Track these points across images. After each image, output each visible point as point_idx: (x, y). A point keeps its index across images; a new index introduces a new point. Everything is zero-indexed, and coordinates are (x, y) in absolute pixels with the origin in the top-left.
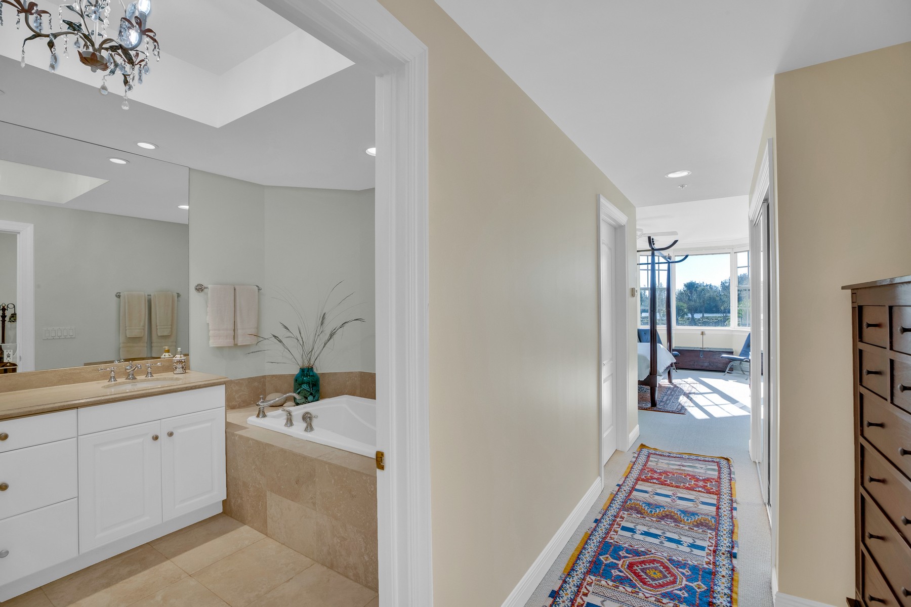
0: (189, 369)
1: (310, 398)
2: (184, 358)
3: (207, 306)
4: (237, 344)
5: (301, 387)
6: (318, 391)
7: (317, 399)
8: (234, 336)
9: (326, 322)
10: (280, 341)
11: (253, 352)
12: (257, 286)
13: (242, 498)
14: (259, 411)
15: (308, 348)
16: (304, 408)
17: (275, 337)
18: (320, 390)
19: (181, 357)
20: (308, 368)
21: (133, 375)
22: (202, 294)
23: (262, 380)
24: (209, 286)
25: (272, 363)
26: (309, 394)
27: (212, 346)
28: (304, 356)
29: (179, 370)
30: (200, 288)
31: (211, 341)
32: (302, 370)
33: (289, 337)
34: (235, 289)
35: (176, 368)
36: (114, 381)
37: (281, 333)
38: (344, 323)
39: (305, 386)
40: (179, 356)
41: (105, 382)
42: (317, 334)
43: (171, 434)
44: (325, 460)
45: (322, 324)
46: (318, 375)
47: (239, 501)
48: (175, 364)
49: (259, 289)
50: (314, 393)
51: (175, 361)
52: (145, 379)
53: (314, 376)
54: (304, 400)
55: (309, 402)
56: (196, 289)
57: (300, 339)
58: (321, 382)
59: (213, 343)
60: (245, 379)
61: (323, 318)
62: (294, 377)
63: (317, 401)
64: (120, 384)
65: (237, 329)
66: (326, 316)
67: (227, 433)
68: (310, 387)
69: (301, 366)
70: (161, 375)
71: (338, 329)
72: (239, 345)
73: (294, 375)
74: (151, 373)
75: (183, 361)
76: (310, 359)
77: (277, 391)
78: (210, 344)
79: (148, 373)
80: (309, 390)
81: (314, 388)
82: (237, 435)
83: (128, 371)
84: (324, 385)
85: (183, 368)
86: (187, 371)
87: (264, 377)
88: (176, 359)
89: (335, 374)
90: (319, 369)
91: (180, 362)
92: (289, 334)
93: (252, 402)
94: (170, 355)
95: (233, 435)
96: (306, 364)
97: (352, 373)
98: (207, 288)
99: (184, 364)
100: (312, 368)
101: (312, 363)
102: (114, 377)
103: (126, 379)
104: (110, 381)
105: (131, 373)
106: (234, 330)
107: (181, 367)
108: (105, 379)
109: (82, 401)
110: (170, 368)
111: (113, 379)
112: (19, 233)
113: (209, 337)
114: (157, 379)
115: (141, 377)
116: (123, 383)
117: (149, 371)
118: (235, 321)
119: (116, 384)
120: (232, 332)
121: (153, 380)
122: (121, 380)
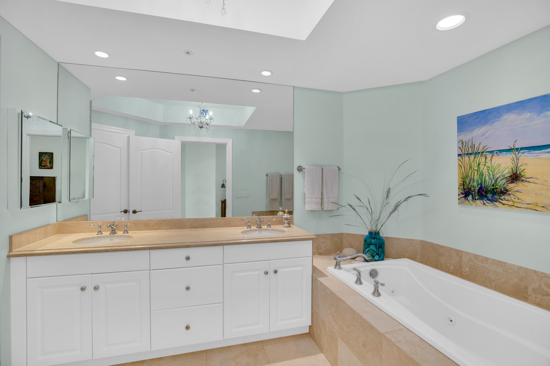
0: (293, 224)
1: (377, 257)
2: (289, 217)
4: (323, 209)
5: (369, 247)
6: (383, 252)
7: (382, 258)
8: (322, 203)
9: (391, 195)
10: (354, 209)
11: (334, 216)
12: (338, 167)
13: (321, 331)
14: (337, 264)
15: (376, 216)
16: (372, 265)
17: (350, 205)
18: (385, 252)
19: (287, 216)
20: (376, 233)
21: (260, 225)
22: (301, 173)
23: (341, 236)
24: (306, 167)
25: (348, 225)
26: (376, 254)
27: (307, 209)
28: (372, 223)
29: (286, 225)
30: (300, 169)
31: (306, 206)
32: (371, 233)
33: (361, 206)
34: (322, 169)
35: (284, 223)
36: (250, 228)
37: (355, 203)
38: (408, 197)
39: (372, 247)
40: (286, 215)
41: (245, 228)
42: (384, 205)
43: (276, 272)
44: (393, 340)
45: (387, 197)
46: (383, 238)
47: (319, 332)
48: (284, 220)
49: (339, 169)
50: (379, 253)
51: (284, 218)
52: (266, 229)
53: (380, 239)
54: (371, 258)
55: (376, 261)
56: (298, 169)
57: (369, 208)
58: (386, 244)
59: (308, 207)
61: (389, 192)
62: (364, 238)
63: (382, 260)
64: (252, 230)
65: (324, 198)
66: (391, 191)
67: (313, 277)
68: (376, 248)
69: (370, 230)
70: (276, 227)
71: (402, 202)
72: (325, 209)
73: (363, 235)
74: (270, 225)
75: (288, 218)
76: (377, 225)
77: (351, 247)
78: (306, 208)
79: (268, 224)
80: (376, 250)
81: (380, 249)
82: (319, 281)
83: (258, 222)
84: (388, 247)
85: (288, 223)
86: (291, 225)
87: (342, 234)
88: (285, 217)
89: (398, 239)
90: (384, 233)
91: (287, 219)
92: (361, 204)
93: (333, 252)
94: (282, 214)
95: (317, 280)
96: (374, 229)
97: (413, 240)
98: (304, 168)
99: (289, 221)
100: (379, 233)
101: (379, 227)
102: (250, 225)
103: (256, 227)
104: (247, 228)
105: (259, 224)
106: (322, 199)
107: (287, 222)
108: (246, 226)
109: (225, 242)
110: (281, 222)
111: (249, 226)
112: (227, 144)
113: (305, 203)
114: (273, 230)
115: (264, 227)
116: (254, 230)
117: (269, 223)
118: (322, 192)
119: (250, 231)
120: (320, 200)
121: (270, 230)
122: (253, 228)
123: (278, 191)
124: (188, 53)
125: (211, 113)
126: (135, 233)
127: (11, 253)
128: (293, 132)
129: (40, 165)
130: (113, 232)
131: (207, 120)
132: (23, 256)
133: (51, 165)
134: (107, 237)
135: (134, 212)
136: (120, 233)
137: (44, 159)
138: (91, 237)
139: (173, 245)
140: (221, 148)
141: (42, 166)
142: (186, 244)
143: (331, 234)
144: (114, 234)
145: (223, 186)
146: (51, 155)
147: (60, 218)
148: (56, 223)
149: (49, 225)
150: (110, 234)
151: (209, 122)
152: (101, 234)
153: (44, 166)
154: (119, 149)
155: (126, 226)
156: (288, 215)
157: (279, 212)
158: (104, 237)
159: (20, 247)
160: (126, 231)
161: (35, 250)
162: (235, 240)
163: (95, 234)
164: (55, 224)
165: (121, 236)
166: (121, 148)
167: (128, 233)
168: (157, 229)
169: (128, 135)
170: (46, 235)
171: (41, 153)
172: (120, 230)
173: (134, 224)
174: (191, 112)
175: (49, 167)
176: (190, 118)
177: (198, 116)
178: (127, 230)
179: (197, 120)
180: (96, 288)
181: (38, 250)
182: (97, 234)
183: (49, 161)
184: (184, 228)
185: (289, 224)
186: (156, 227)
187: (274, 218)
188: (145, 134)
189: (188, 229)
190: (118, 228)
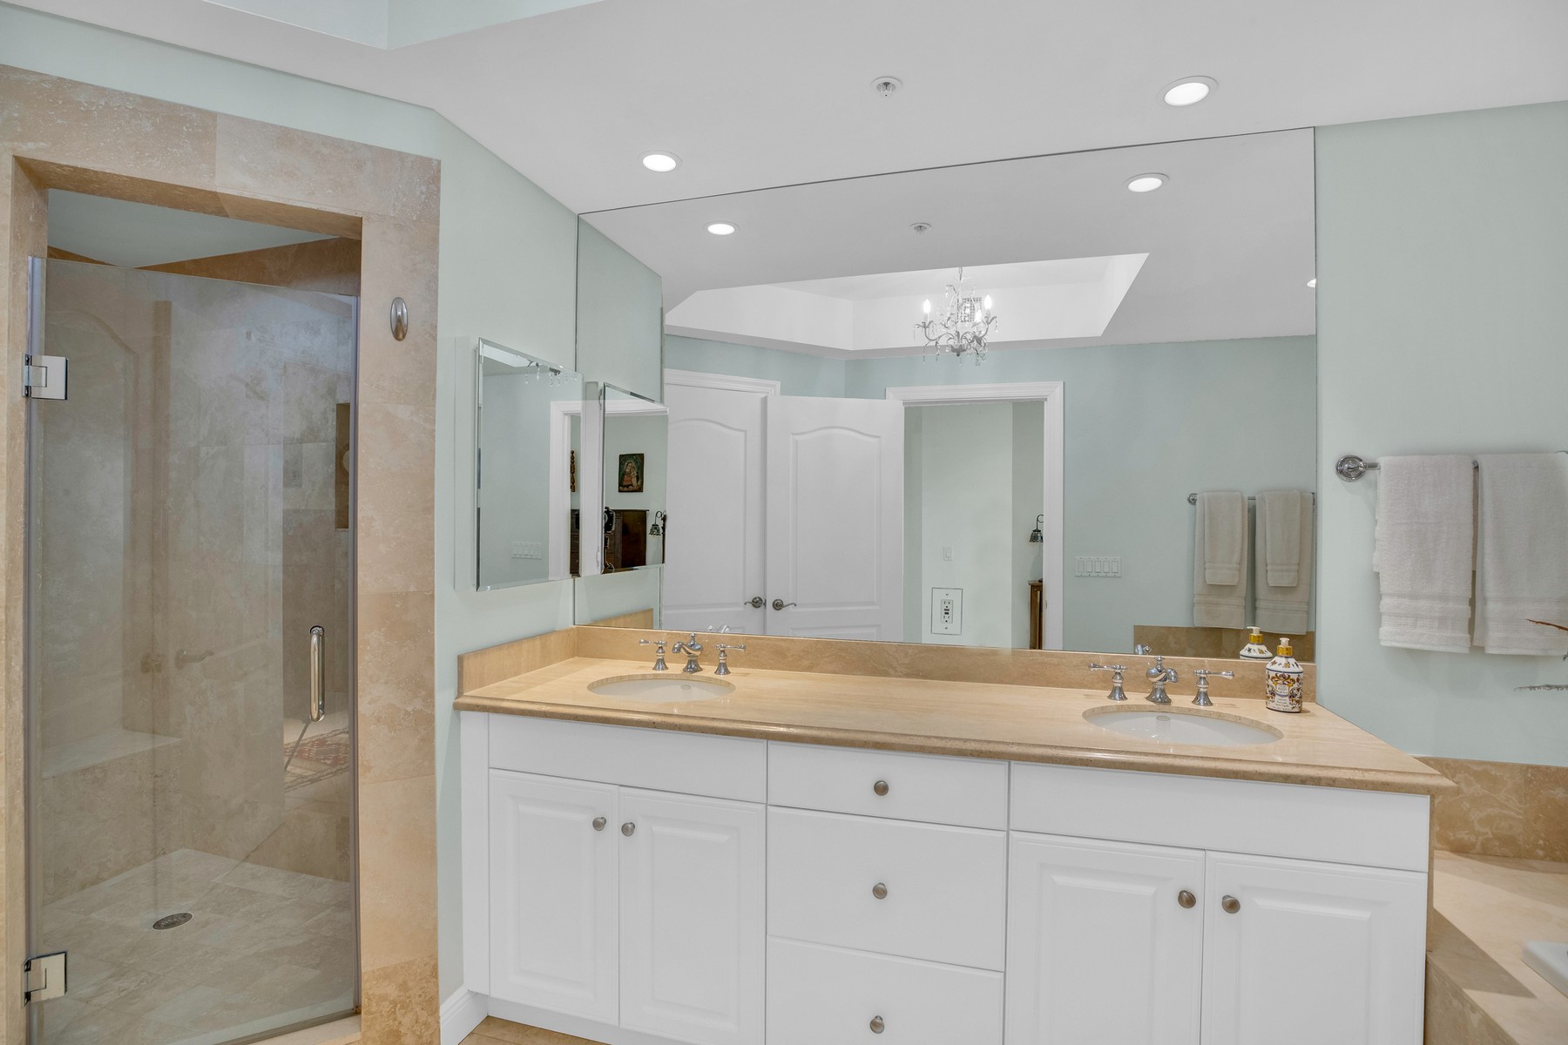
0: (1313, 699)
2: (1296, 669)
3: (1376, 521)
4: (1482, 649)
8: (1472, 622)
11: (1550, 687)
19: (1287, 665)
21: (1163, 691)
22: (1358, 485)
24: (1382, 461)
27: (1387, 644)
29: (1283, 702)
30: (1351, 468)
31: (1386, 629)
34: (1476, 468)
35: (1273, 694)
36: (1121, 699)
40: (1283, 661)
41: (1101, 698)
43: (1232, 905)
48: (1270, 682)
51: (1272, 674)
52: (1190, 710)
56: (1340, 472)
59: (1391, 634)
60: (1514, 765)
64: (1130, 709)
65: (1485, 600)
70: (1233, 705)
72: (1490, 651)
74: (1205, 693)
75: (1294, 677)
78: (1381, 637)
79: (1199, 692)
83: (1154, 680)
85: (1292, 696)
86: (1306, 705)
88: (1275, 667)
91: (1285, 678)
93: (1541, 853)
94: (1261, 652)
98: (1373, 466)
99: (1296, 685)
102: (1121, 689)
103: (1147, 698)
104: (1110, 697)
105: (1160, 685)
106: (1472, 602)
107: (1286, 690)
108: (1104, 688)
109: (1015, 749)
110: (1257, 687)
111: (1118, 692)
112: (1046, 399)
113: (1380, 615)
114: (1220, 716)
115: (1182, 700)
116: (1139, 709)
117: (1202, 687)
118: (1474, 573)
119: (1120, 709)
120: (1466, 608)
121: (1209, 715)
122: (1136, 698)
123: (1236, 557)
124: (886, 84)
125: (988, 303)
126: (746, 674)
127: (461, 700)
128: (1314, 339)
129: (621, 484)
130: (693, 666)
131: (975, 325)
132: (479, 711)
133: (639, 483)
134: (675, 678)
135: (778, 606)
136: (709, 670)
137: (627, 470)
138: (637, 675)
139: (836, 735)
140: (1028, 412)
141: (624, 486)
142: (877, 738)
143: (1529, 767)
144: (695, 671)
145: (1036, 536)
146: (639, 459)
147: (584, 616)
148: (572, 629)
149: (553, 632)
150: (685, 670)
151: (983, 333)
152: (663, 669)
153: (628, 486)
154: (742, 434)
155: (723, 651)
156: (1292, 661)
157: (1249, 646)
158: (668, 677)
159: (480, 687)
160: (723, 668)
161: (504, 700)
162: (1056, 747)
163: (648, 668)
164: (568, 631)
165: (709, 680)
166: (745, 431)
167: (727, 672)
168: (809, 669)
169: (764, 395)
170: (546, 659)
171: (623, 455)
172: (711, 662)
173: (745, 648)
174: (927, 307)
175: (635, 488)
176: (925, 327)
177: (948, 315)
178: (725, 665)
179: (944, 330)
180: (627, 829)
181: (508, 700)
182: (655, 669)
183: (636, 474)
184: (885, 674)
185: (1297, 698)
186: (806, 663)
187: (1224, 668)
188: (807, 390)
189: (900, 677)
190: (706, 656)
